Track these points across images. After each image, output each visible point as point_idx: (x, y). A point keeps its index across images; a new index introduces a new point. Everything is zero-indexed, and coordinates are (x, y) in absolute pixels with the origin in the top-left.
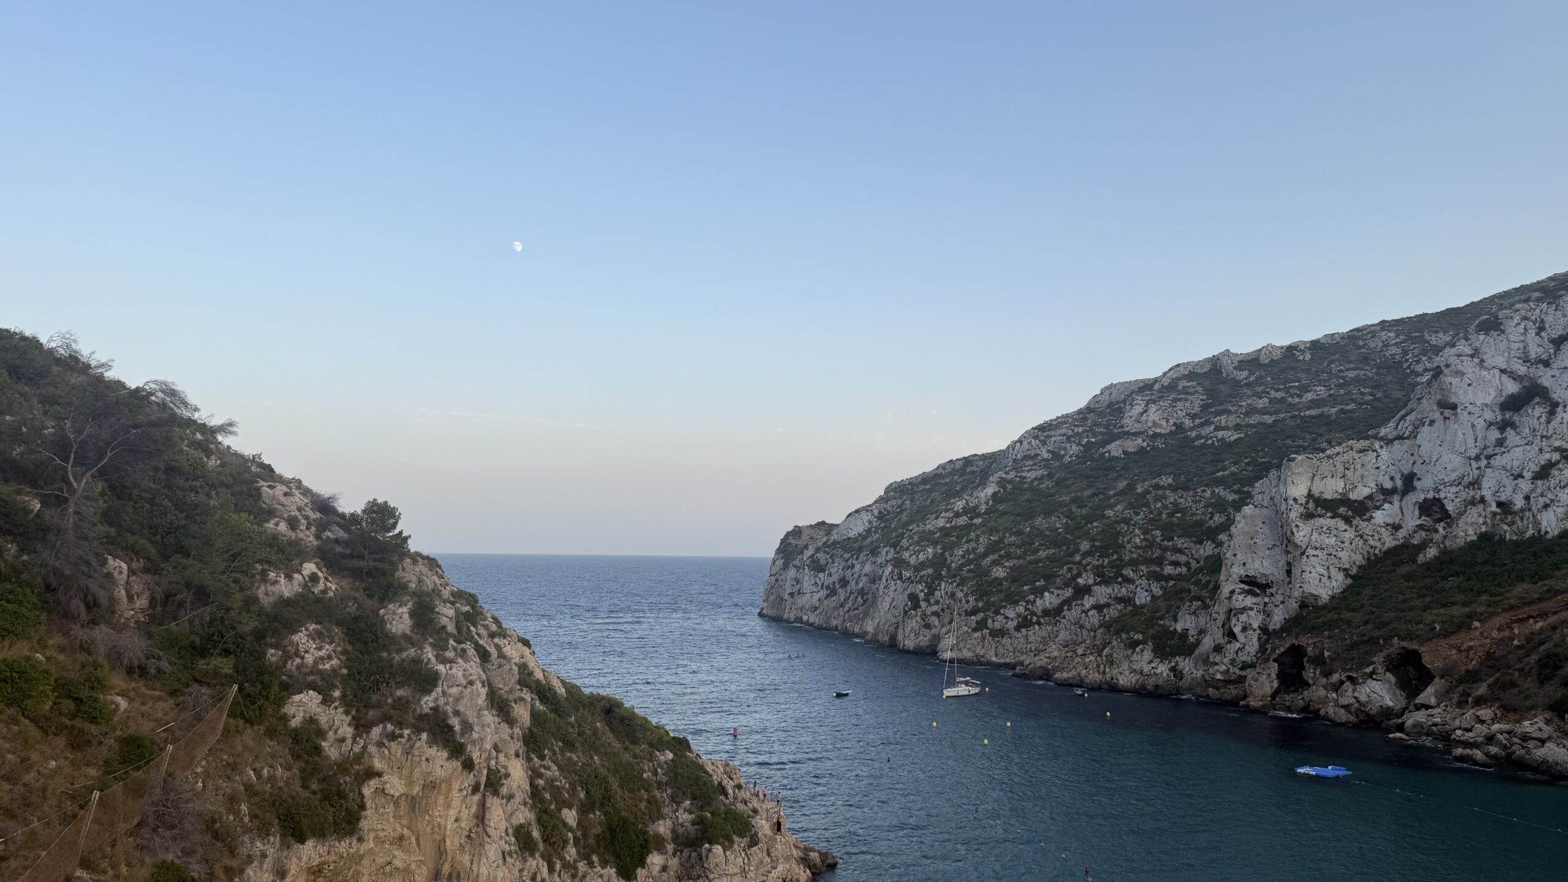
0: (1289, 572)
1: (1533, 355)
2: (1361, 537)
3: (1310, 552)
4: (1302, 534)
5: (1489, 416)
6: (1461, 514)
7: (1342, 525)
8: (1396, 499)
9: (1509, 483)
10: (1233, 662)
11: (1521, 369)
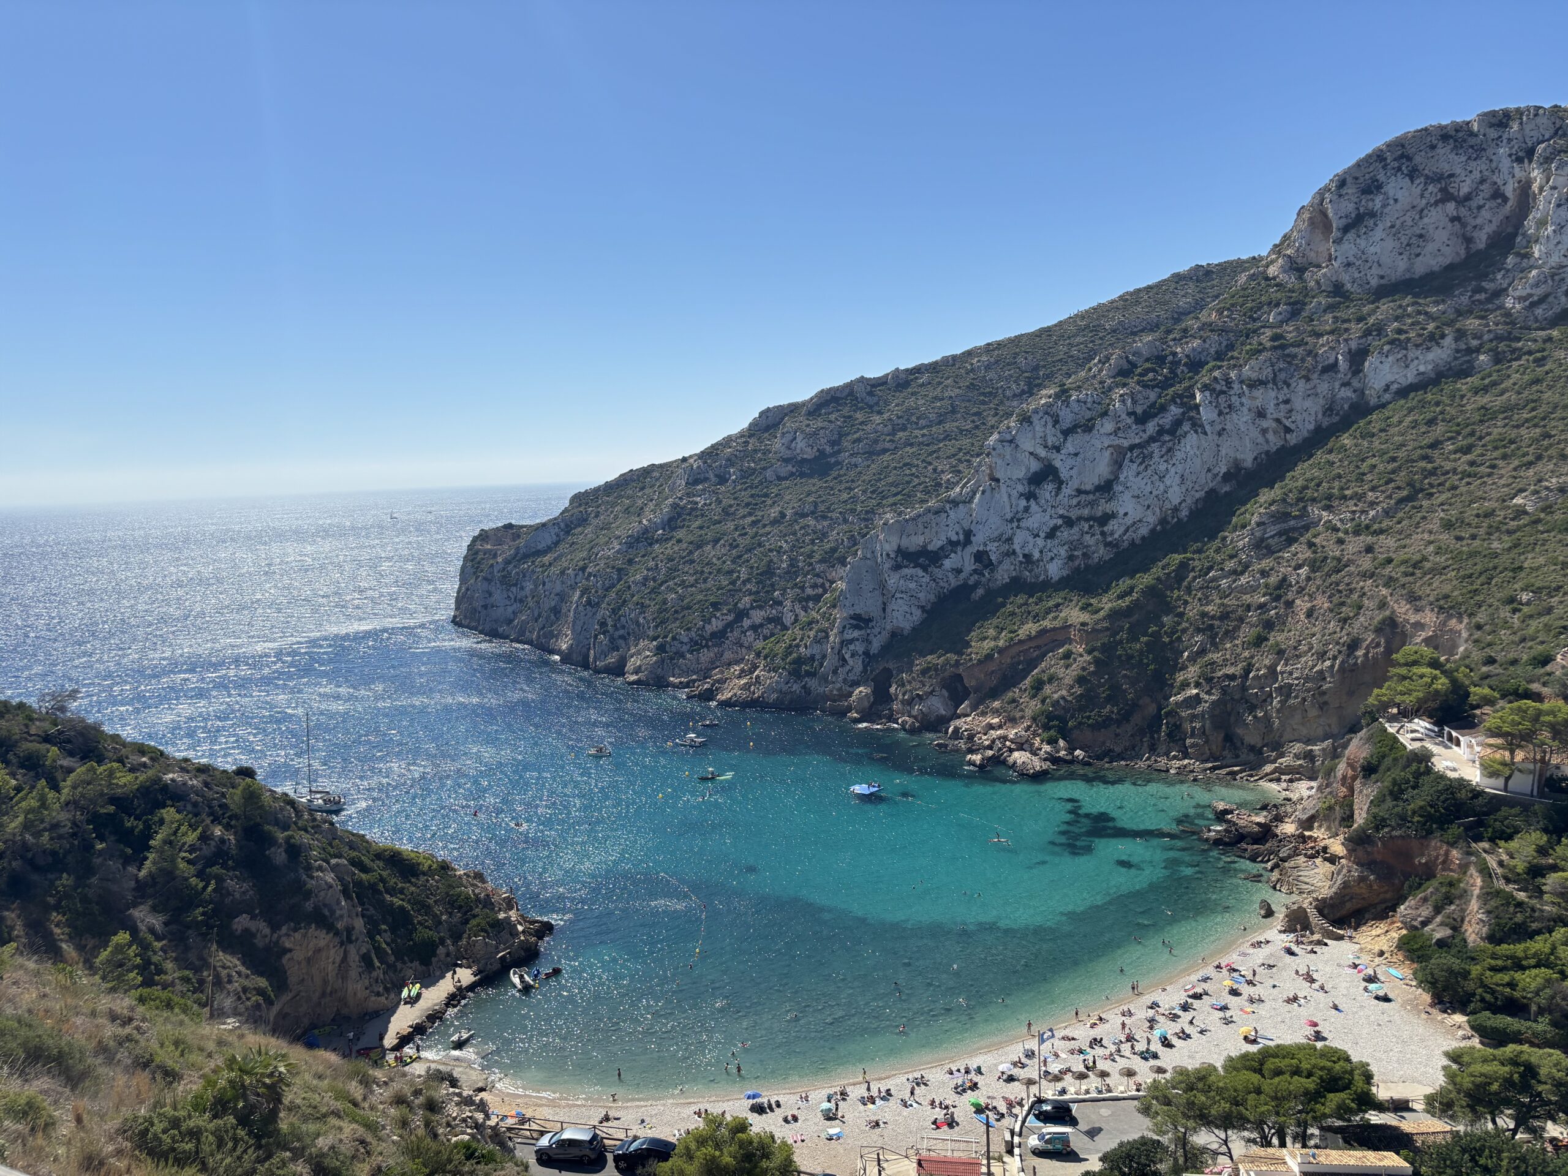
0: (884, 610)
1: (1050, 444)
2: (934, 580)
3: (898, 595)
4: (893, 580)
5: (1020, 488)
6: (1000, 563)
7: (920, 573)
8: (959, 548)
9: (1030, 539)
10: (845, 680)
11: (1043, 453)
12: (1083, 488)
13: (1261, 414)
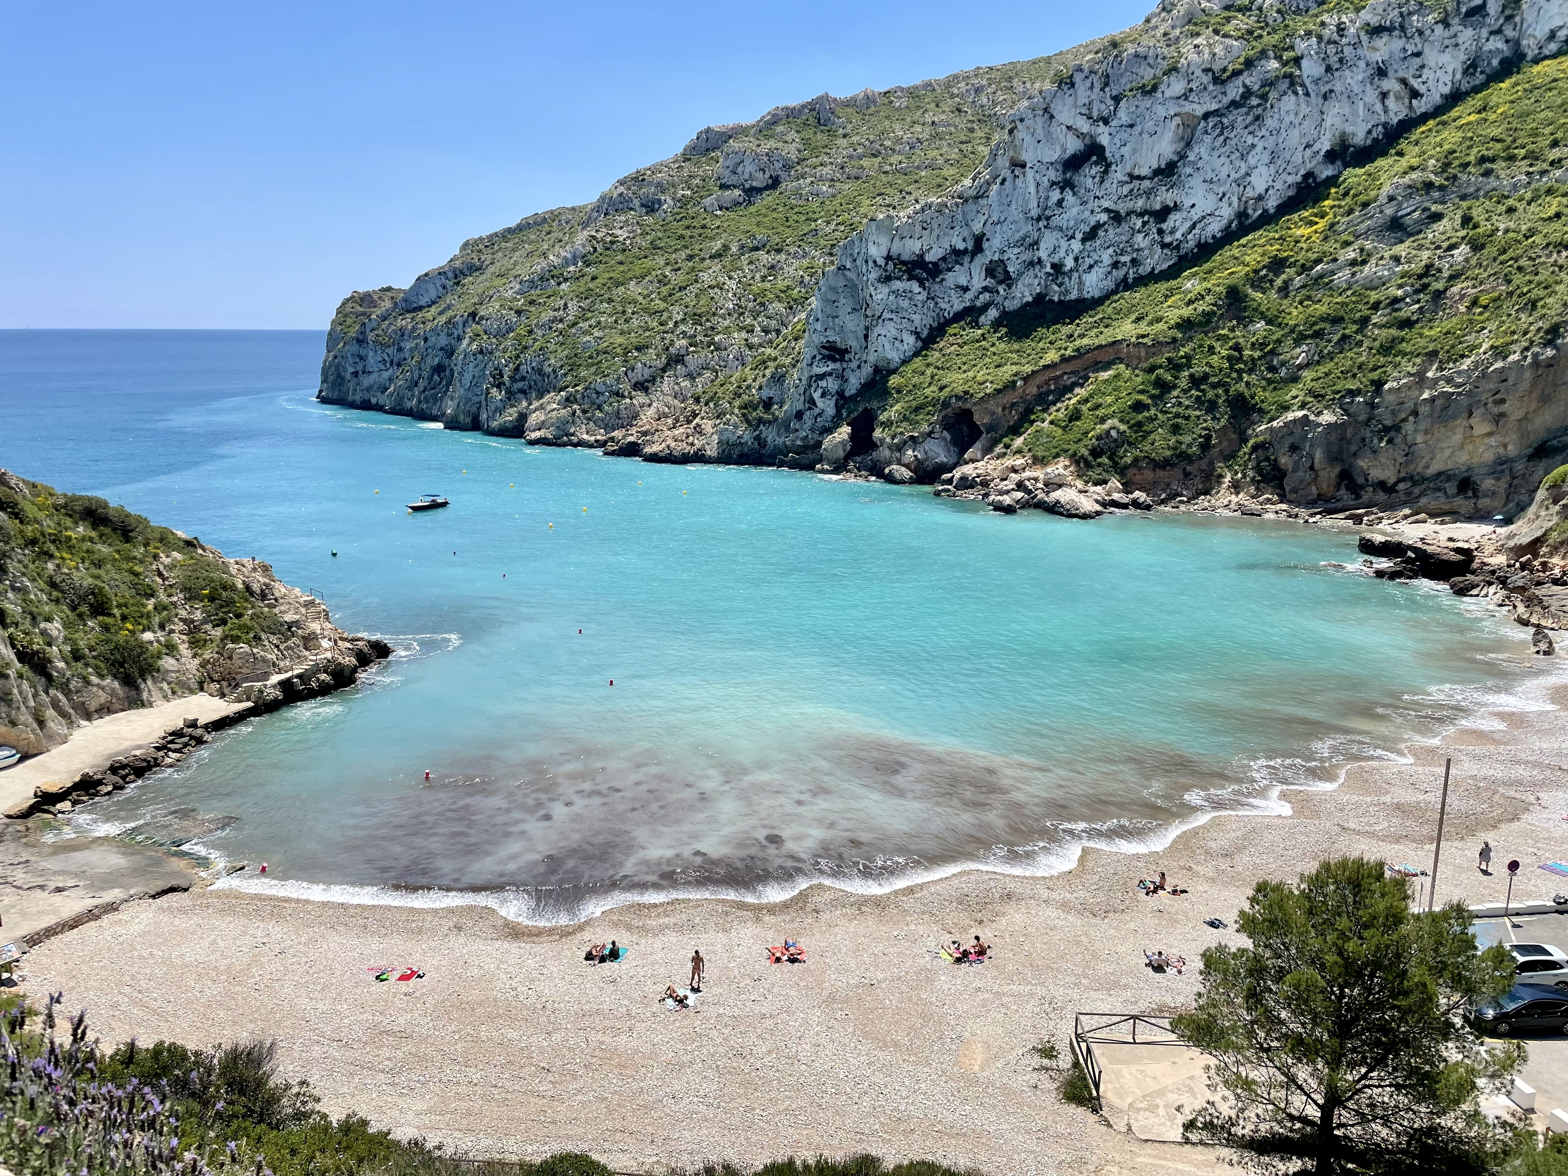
0: (866, 337)
1: (1095, 115)
2: (933, 299)
3: (886, 315)
4: (880, 296)
5: (1053, 175)
6: (1020, 274)
7: (915, 287)
8: (967, 259)
9: (1064, 244)
10: (812, 427)
11: (1084, 126)
12: (1136, 173)
13: (1381, 72)
